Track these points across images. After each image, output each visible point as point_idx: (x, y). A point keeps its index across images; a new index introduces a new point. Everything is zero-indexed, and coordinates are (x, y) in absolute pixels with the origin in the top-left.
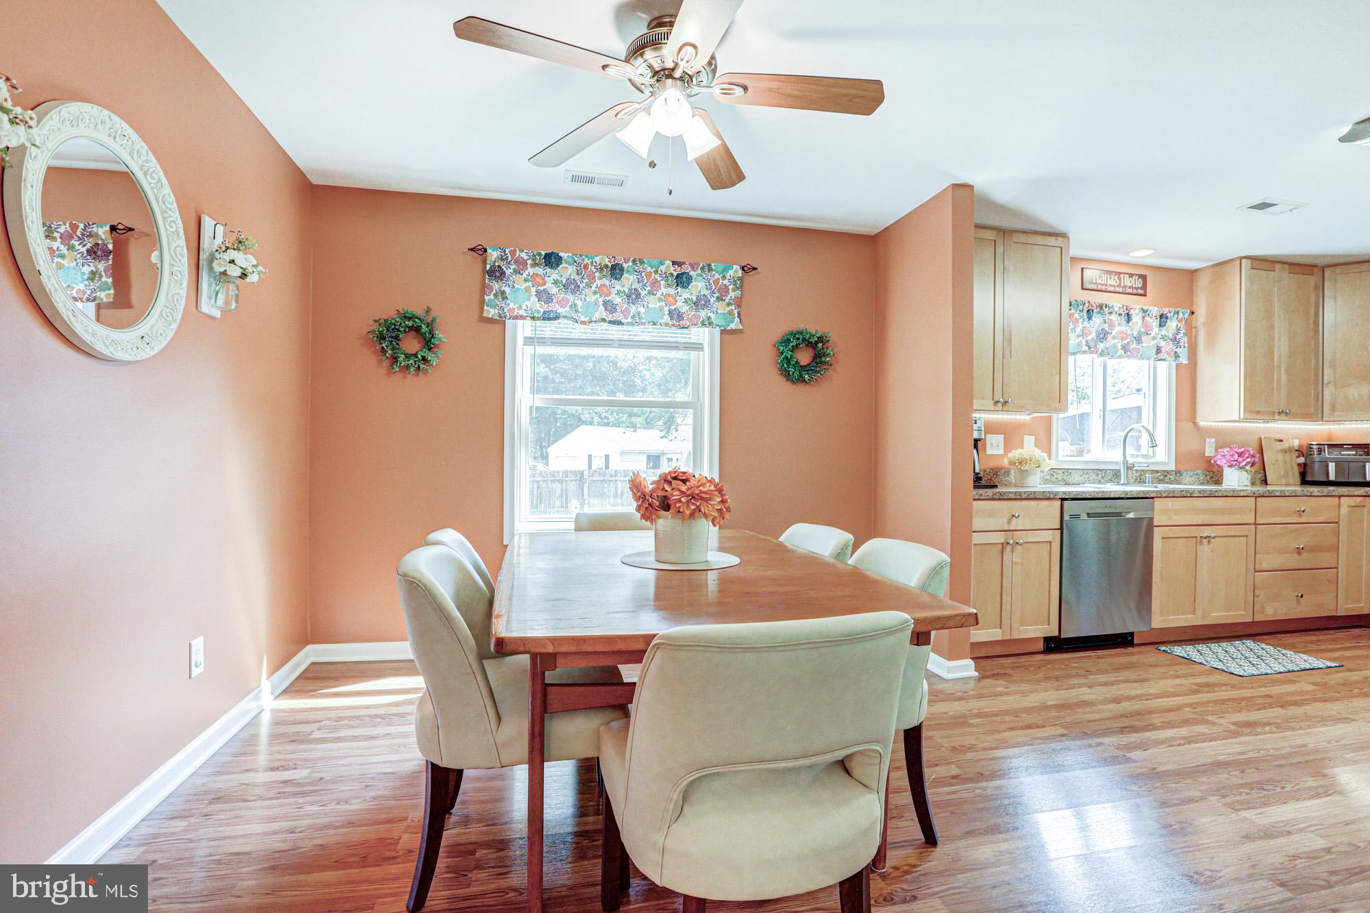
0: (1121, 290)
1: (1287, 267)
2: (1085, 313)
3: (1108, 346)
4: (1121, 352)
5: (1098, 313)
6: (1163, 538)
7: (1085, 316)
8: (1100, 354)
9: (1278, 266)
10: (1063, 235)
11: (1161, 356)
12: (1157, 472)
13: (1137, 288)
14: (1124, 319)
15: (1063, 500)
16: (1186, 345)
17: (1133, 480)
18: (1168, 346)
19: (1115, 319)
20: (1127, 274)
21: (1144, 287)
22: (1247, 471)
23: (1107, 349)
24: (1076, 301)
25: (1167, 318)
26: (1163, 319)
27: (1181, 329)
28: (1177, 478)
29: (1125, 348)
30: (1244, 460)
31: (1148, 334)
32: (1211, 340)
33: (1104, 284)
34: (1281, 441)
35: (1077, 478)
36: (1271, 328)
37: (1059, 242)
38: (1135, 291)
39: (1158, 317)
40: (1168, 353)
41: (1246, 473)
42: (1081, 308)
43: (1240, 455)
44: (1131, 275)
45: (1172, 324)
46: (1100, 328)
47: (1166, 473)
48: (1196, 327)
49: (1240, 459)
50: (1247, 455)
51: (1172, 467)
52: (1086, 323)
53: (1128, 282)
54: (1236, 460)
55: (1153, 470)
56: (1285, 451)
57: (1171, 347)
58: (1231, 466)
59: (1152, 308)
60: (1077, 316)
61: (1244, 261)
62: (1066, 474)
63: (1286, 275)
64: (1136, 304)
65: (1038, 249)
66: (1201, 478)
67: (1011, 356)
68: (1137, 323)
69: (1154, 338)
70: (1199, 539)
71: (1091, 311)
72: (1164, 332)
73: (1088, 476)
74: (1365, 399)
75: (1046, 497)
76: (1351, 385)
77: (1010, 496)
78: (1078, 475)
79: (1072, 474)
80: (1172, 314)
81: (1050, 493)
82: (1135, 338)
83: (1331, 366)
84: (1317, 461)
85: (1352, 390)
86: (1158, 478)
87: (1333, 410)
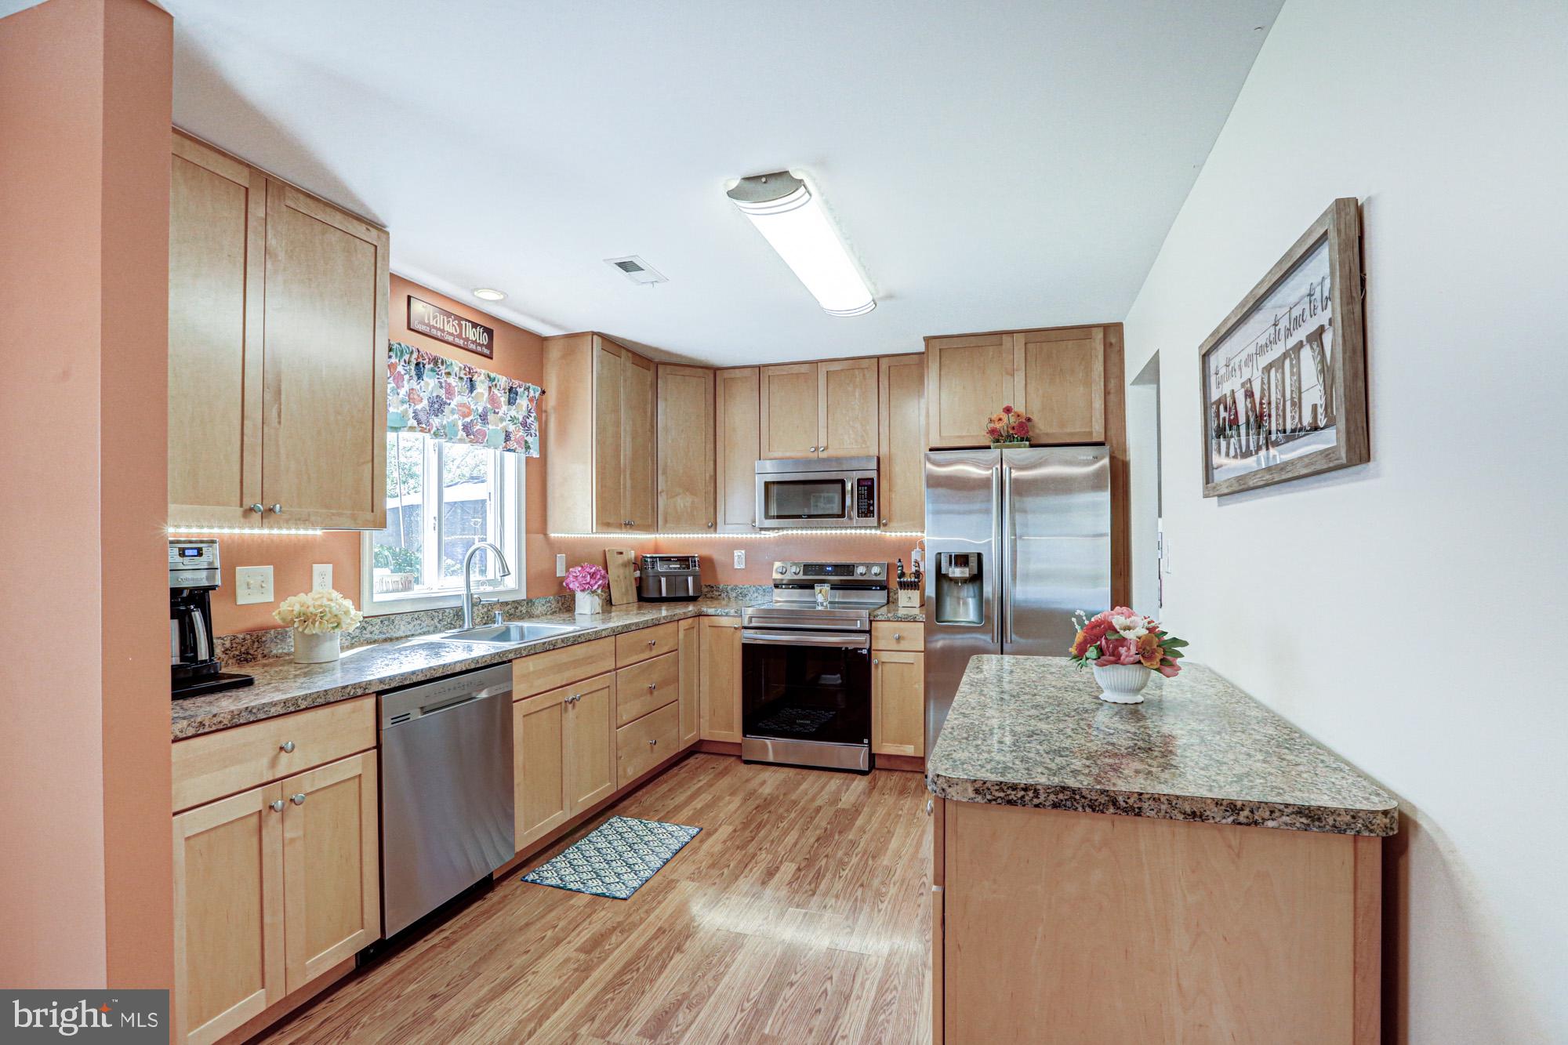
0: (461, 342)
1: (630, 355)
2: (413, 367)
3: (445, 422)
4: (461, 434)
5: (432, 370)
6: (524, 716)
7: (413, 373)
8: (434, 433)
9: (624, 352)
10: (379, 227)
11: (512, 444)
12: (507, 603)
13: (482, 345)
14: (465, 385)
15: (379, 694)
16: (538, 434)
17: (479, 620)
18: (518, 433)
19: (454, 384)
20: (469, 321)
21: (490, 346)
22: (598, 595)
23: (444, 427)
24: (400, 344)
25: (517, 394)
26: (512, 392)
27: (532, 411)
28: (528, 609)
29: (467, 428)
30: (596, 583)
31: (495, 412)
32: (563, 432)
33: (439, 329)
34: (621, 553)
35: (402, 628)
36: (617, 424)
37: (372, 235)
38: (479, 349)
39: (507, 391)
40: (518, 442)
41: (597, 597)
42: (406, 357)
43: (593, 575)
44: (475, 325)
45: (523, 402)
46: (435, 395)
47: (517, 603)
48: (546, 412)
49: (592, 582)
50: (598, 576)
51: (523, 596)
52: (414, 383)
53: (471, 334)
54: (589, 583)
55: (502, 603)
56: (625, 565)
57: (521, 434)
58: (583, 590)
59: (500, 377)
60: (400, 368)
61: (595, 337)
62: (386, 623)
63: (629, 364)
64: (482, 369)
65: (334, 237)
66: (553, 606)
67: (280, 423)
68: (482, 394)
69: (502, 420)
70: (563, 704)
71: (421, 365)
72: (513, 413)
73: (419, 622)
74: (689, 510)
75: (347, 697)
76: (679, 494)
77: (273, 711)
78: (403, 623)
79: (396, 622)
80: (522, 389)
81: (354, 686)
82: (480, 416)
83: (664, 473)
84: (651, 574)
85: (679, 501)
86: (508, 612)
87: (666, 521)
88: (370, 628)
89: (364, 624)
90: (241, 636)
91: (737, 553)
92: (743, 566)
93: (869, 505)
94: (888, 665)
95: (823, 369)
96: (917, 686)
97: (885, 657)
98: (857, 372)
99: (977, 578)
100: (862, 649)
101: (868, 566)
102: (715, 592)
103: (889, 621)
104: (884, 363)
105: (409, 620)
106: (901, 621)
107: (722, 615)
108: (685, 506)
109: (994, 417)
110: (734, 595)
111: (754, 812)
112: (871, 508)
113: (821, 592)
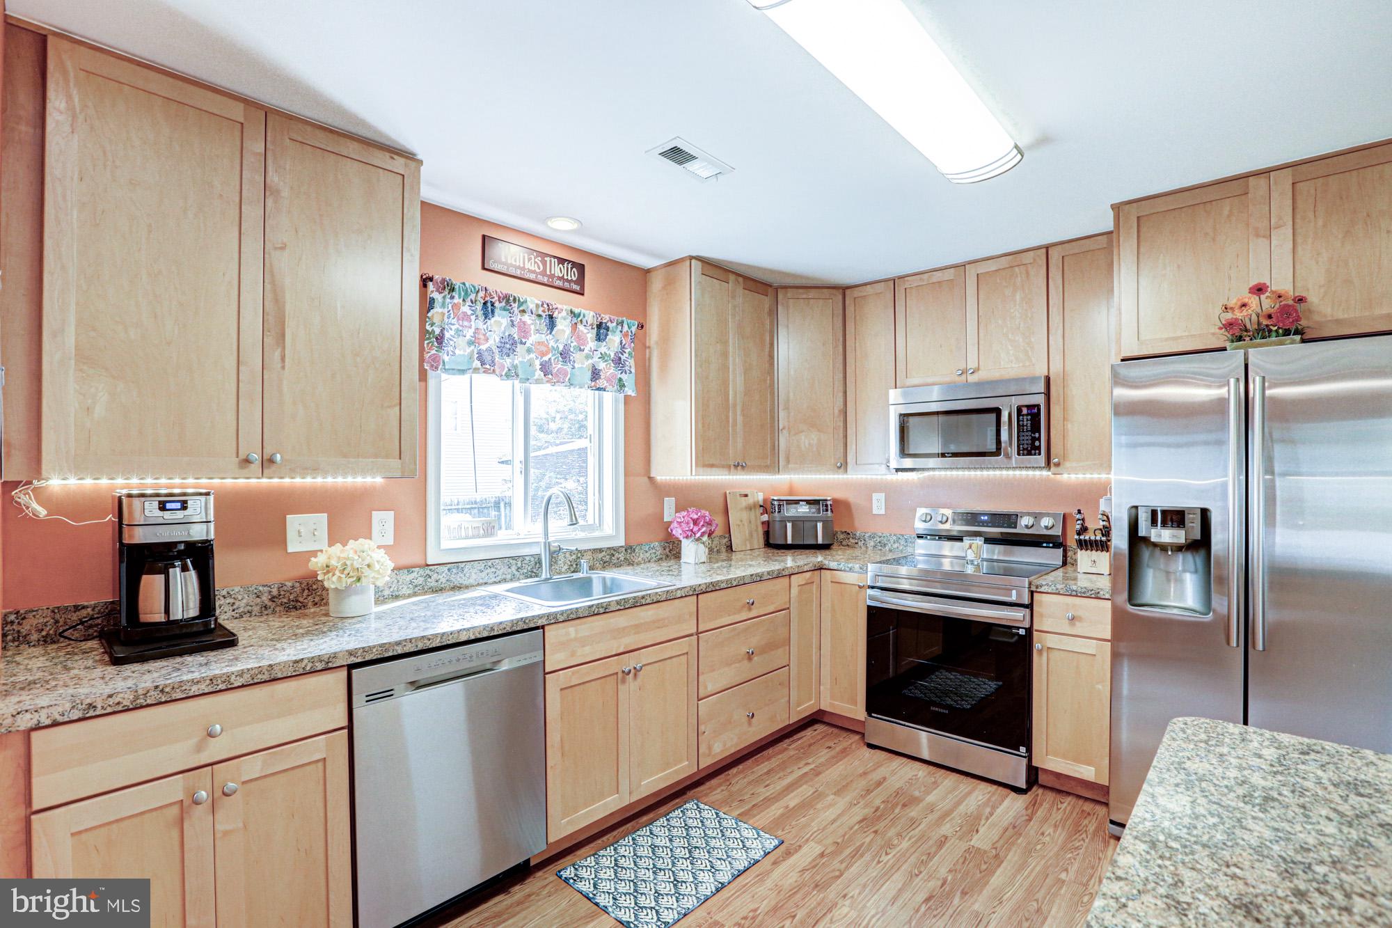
0: (545, 280)
1: (741, 279)
2: (479, 306)
3: (516, 362)
4: (539, 374)
5: (504, 309)
6: (561, 690)
7: (480, 313)
8: (506, 373)
9: (732, 277)
10: (409, 156)
11: (602, 383)
12: (601, 550)
13: (569, 281)
14: (543, 323)
15: (351, 667)
16: (633, 371)
17: (566, 567)
18: (607, 369)
19: (529, 322)
20: (555, 257)
21: (581, 279)
22: (703, 543)
23: (515, 367)
24: (464, 284)
25: (607, 329)
26: (601, 330)
27: (626, 346)
28: (628, 556)
29: (545, 369)
30: (699, 530)
31: (580, 350)
32: (664, 367)
33: (519, 267)
34: (746, 496)
35: (474, 576)
36: (725, 355)
37: (398, 164)
38: (567, 285)
39: (595, 326)
40: (608, 380)
41: (702, 545)
42: (473, 296)
43: (695, 522)
44: (562, 261)
45: (614, 339)
46: (507, 334)
47: (613, 551)
48: (649, 347)
49: (696, 529)
50: (702, 523)
51: (621, 542)
52: (480, 324)
53: (557, 270)
54: (692, 530)
55: (594, 550)
56: (750, 508)
57: (612, 371)
58: (687, 537)
59: (586, 312)
60: (466, 309)
61: (693, 261)
62: (454, 571)
63: (740, 291)
64: (563, 302)
65: (351, 168)
66: (658, 553)
67: (283, 367)
68: (563, 330)
69: (588, 357)
70: (620, 675)
71: (489, 304)
72: (603, 349)
73: (493, 570)
74: (815, 449)
75: (301, 671)
76: (802, 431)
77: (195, 690)
78: (475, 571)
79: (466, 570)
80: (615, 324)
81: (312, 660)
82: (561, 354)
83: (787, 408)
84: (778, 519)
85: (803, 438)
86: (598, 561)
87: (788, 461)
88: (435, 576)
89: (428, 572)
90: (289, 584)
91: (875, 496)
92: (883, 512)
93: (1034, 439)
94: (1055, 651)
95: (972, 272)
96: (1100, 687)
97: (1051, 641)
98: (1017, 269)
99: (1201, 544)
100: (1018, 628)
101: (1037, 516)
102: (851, 540)
103: (1059, 594)
104: (1055, 255)
105: (482, 568)
106: (1077, 596)
107: (844, 571)
108: (810, 444)
109: (1233, 302)
110: (872, 544)
111: (856, 827)
112: (1037, 443)
113: (970, 547)
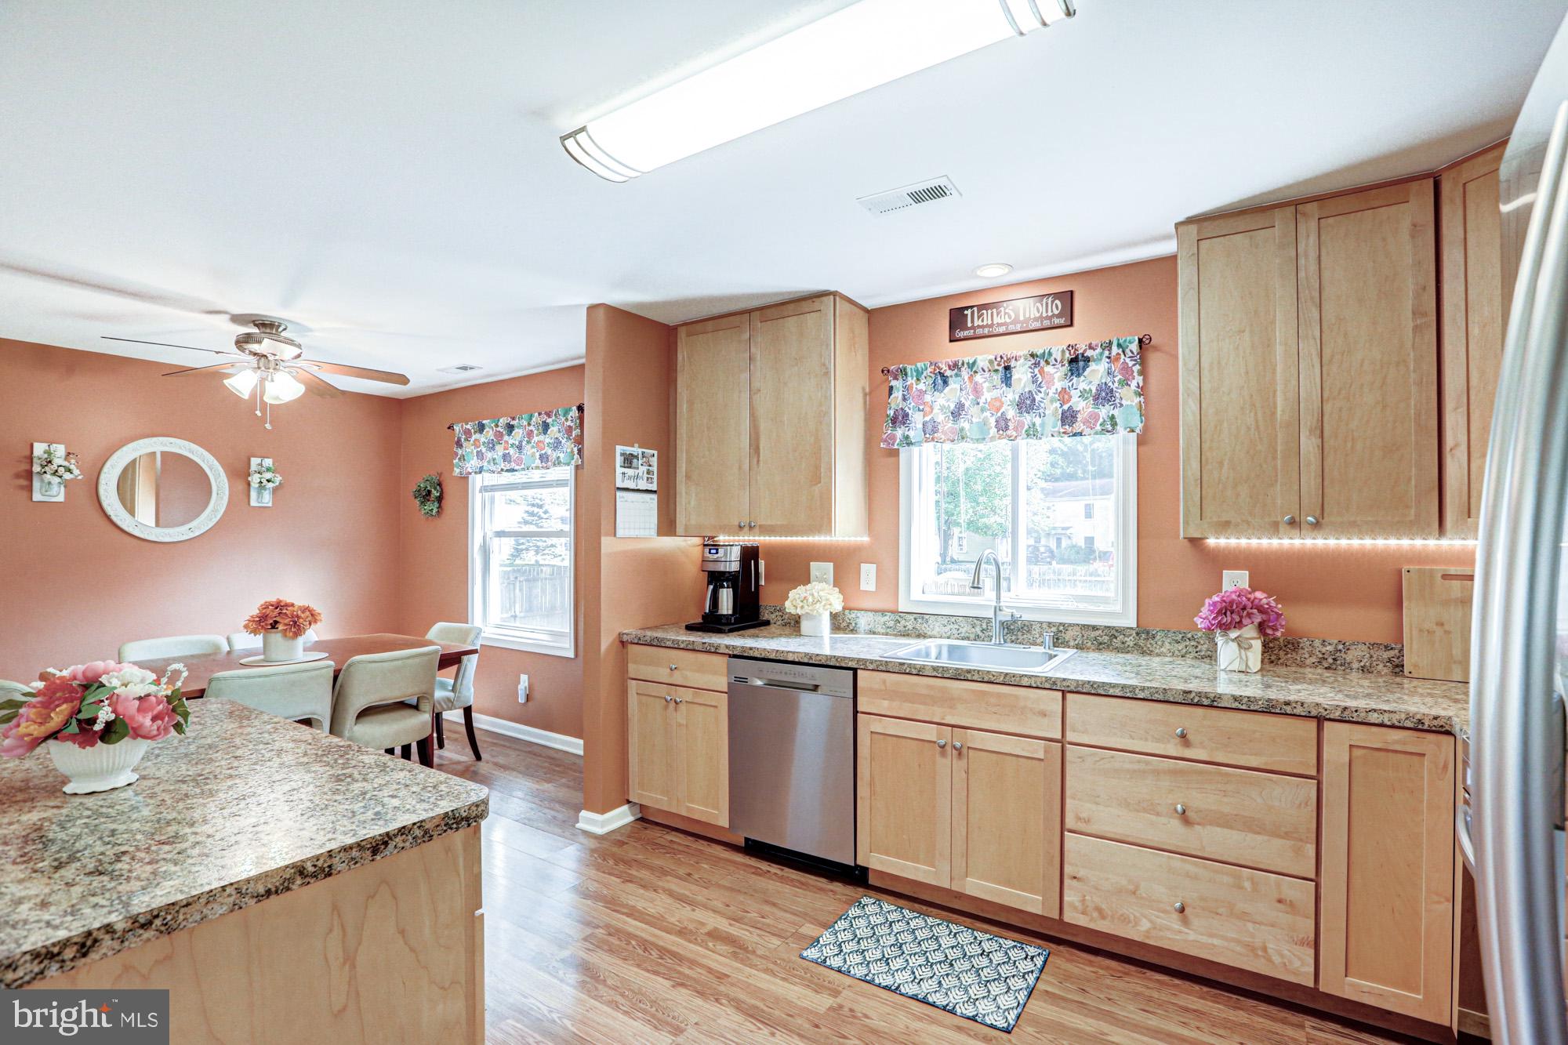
0: (1018, 327)
4: (995, 432)
5: (957, 375)
11: (1077, 426)
12: (1095, 628)
14: (997, 378)
21: (1068, 310)
24: (915, 365)
25: (1086, 359)
26: (1077, 363)
27: (1116, 374)
28: (1141, 643)
29: (999, 424)
31: (1045, 394)
33: (987, 326)
35: (937, 629)
37: (817, 304)
38: (1048, 323)
39: (1067, 362)
40: (1090, 421)
44: (1039, 298)
45: (1099, 368)
47: (1113, 632)
51: (1130, 622)
53: (1034, 311)
55: (1084, 626)
62: (920, 621)
71: (945, 375)
72: (1083, 386)
75: (705, 649)
77: (668, 644)
78: (938, 624)
79: (930, 622)
80: (1099, 350)
82: (1019, 403)
86: (1096, 639)
88: (903, 622)
89: (898, 617)
105: (945, 622)
